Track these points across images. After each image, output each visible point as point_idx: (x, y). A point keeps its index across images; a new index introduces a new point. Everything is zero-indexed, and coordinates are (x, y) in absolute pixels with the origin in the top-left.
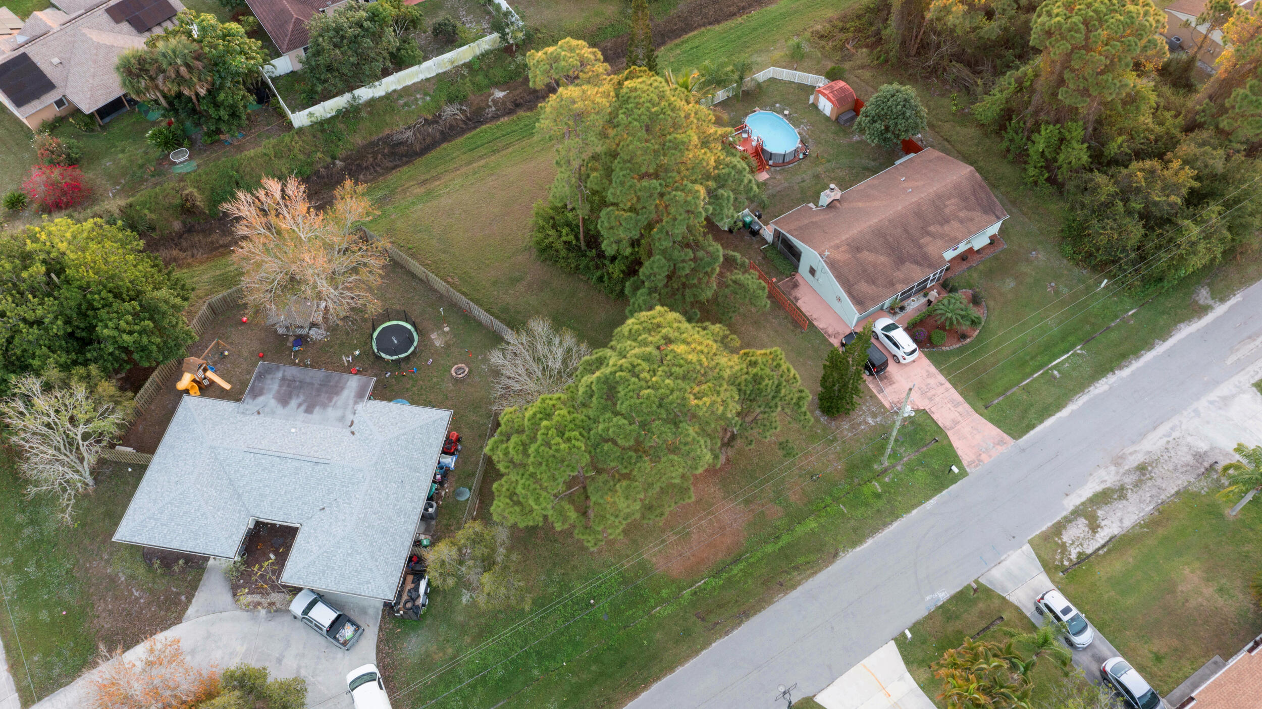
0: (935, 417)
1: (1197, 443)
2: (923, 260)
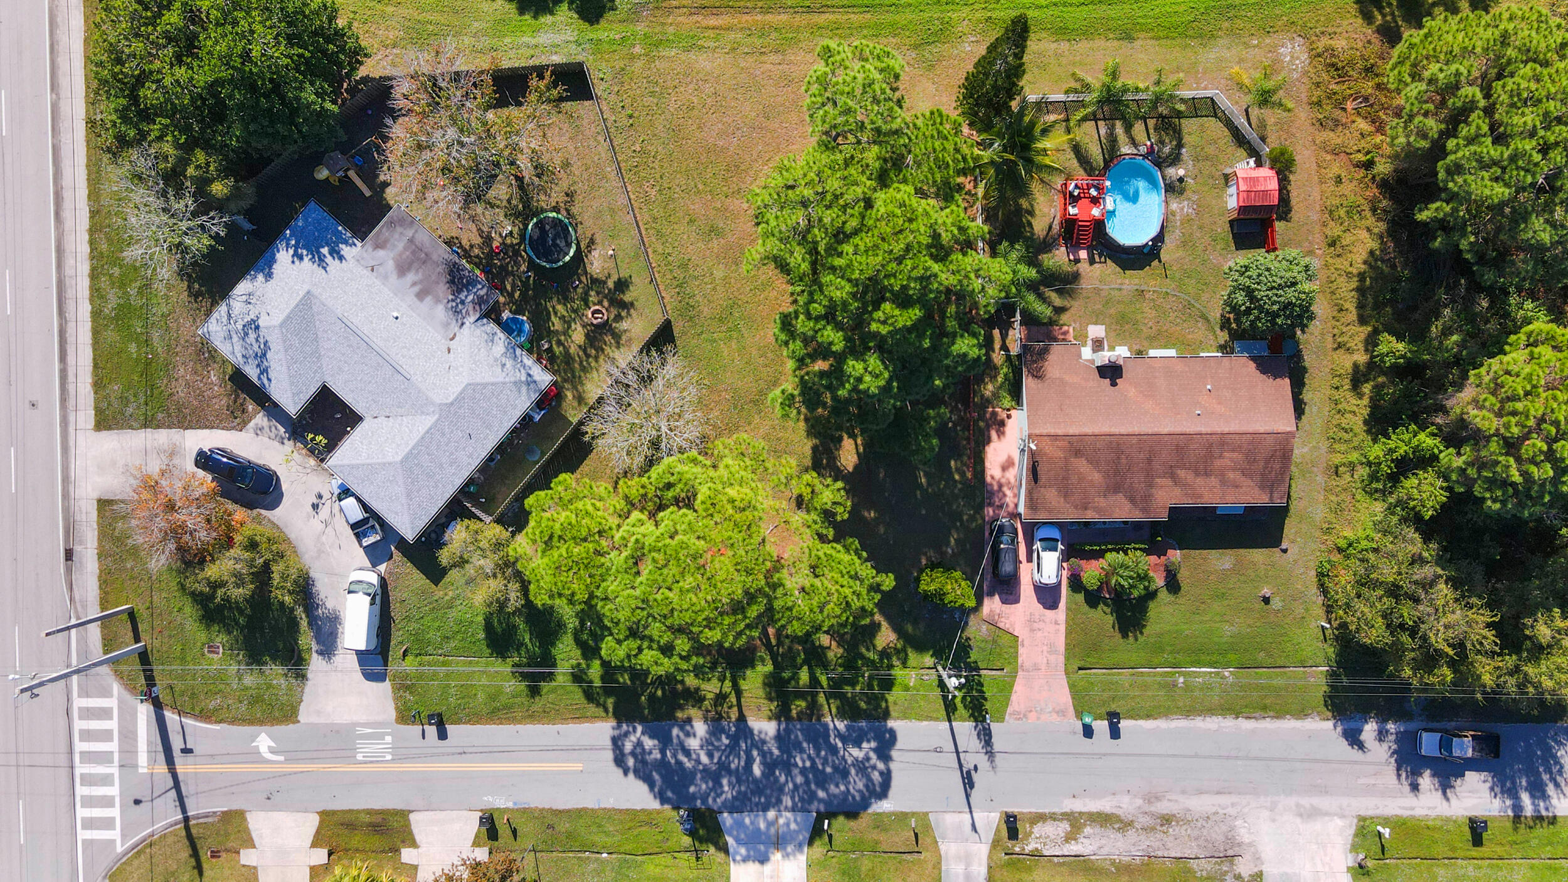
0: (1021, 650)
1: (1243, 831)
2: (1141, 500)
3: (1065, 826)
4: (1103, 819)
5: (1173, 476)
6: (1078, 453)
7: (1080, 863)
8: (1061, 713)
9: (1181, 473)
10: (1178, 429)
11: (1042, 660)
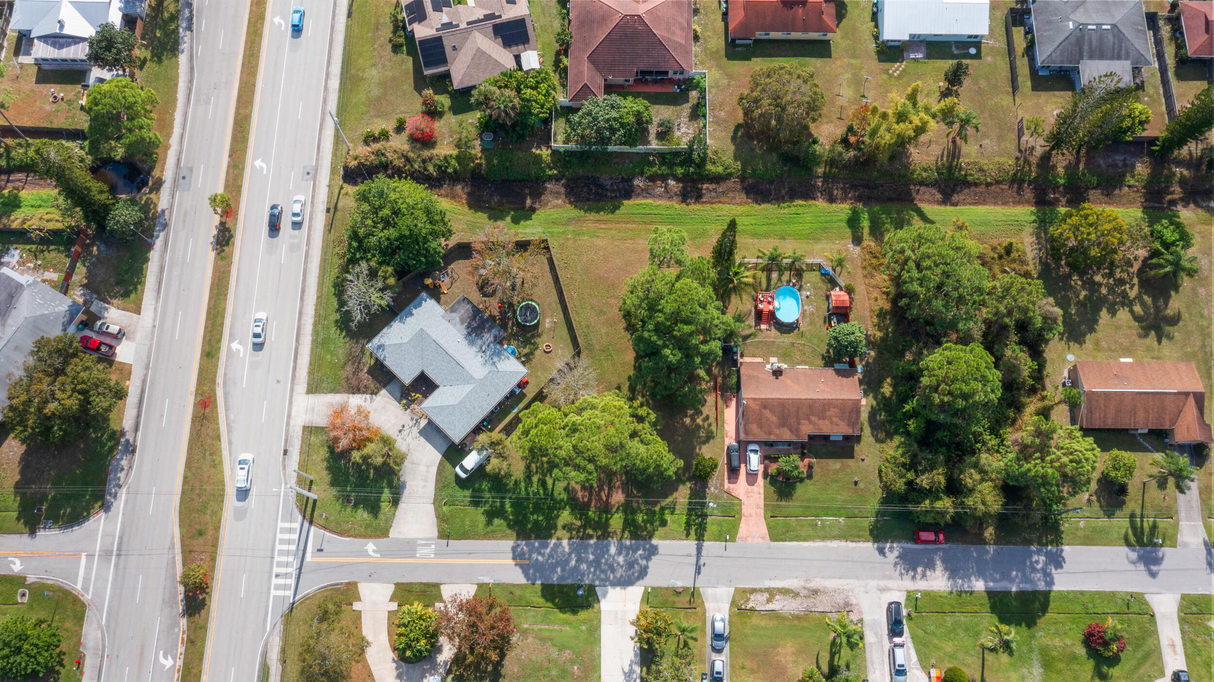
0: (743, 507)
1: (852, 598)
2: (796, 431)
3: (766, 595)
4: (785, 592)
5: (809, 420)
6: (765, 407)
7: (773, 614)
8: (763, 538)
9: (812, 418)
10: (809, 397)
11: (753, 512)
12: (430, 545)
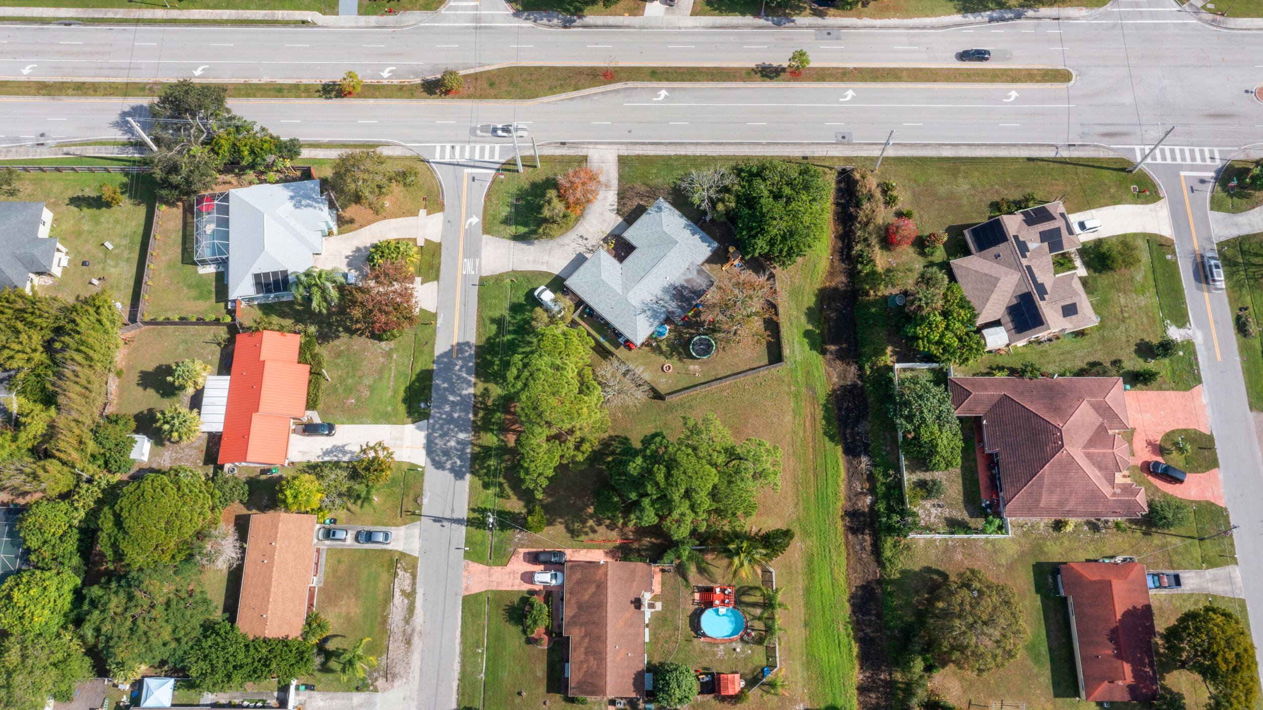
0: (499, 568)
1: (400, 682)
2: (573, 622)
3: (409, 589)
4: (411, 609)
5: (585, 636)
6: (598, 586)
7: (388, 597)
8: (467, 588)
9: (587, 640)
10: (609, 636)
11: (494, 578)
12: (474, 269)
